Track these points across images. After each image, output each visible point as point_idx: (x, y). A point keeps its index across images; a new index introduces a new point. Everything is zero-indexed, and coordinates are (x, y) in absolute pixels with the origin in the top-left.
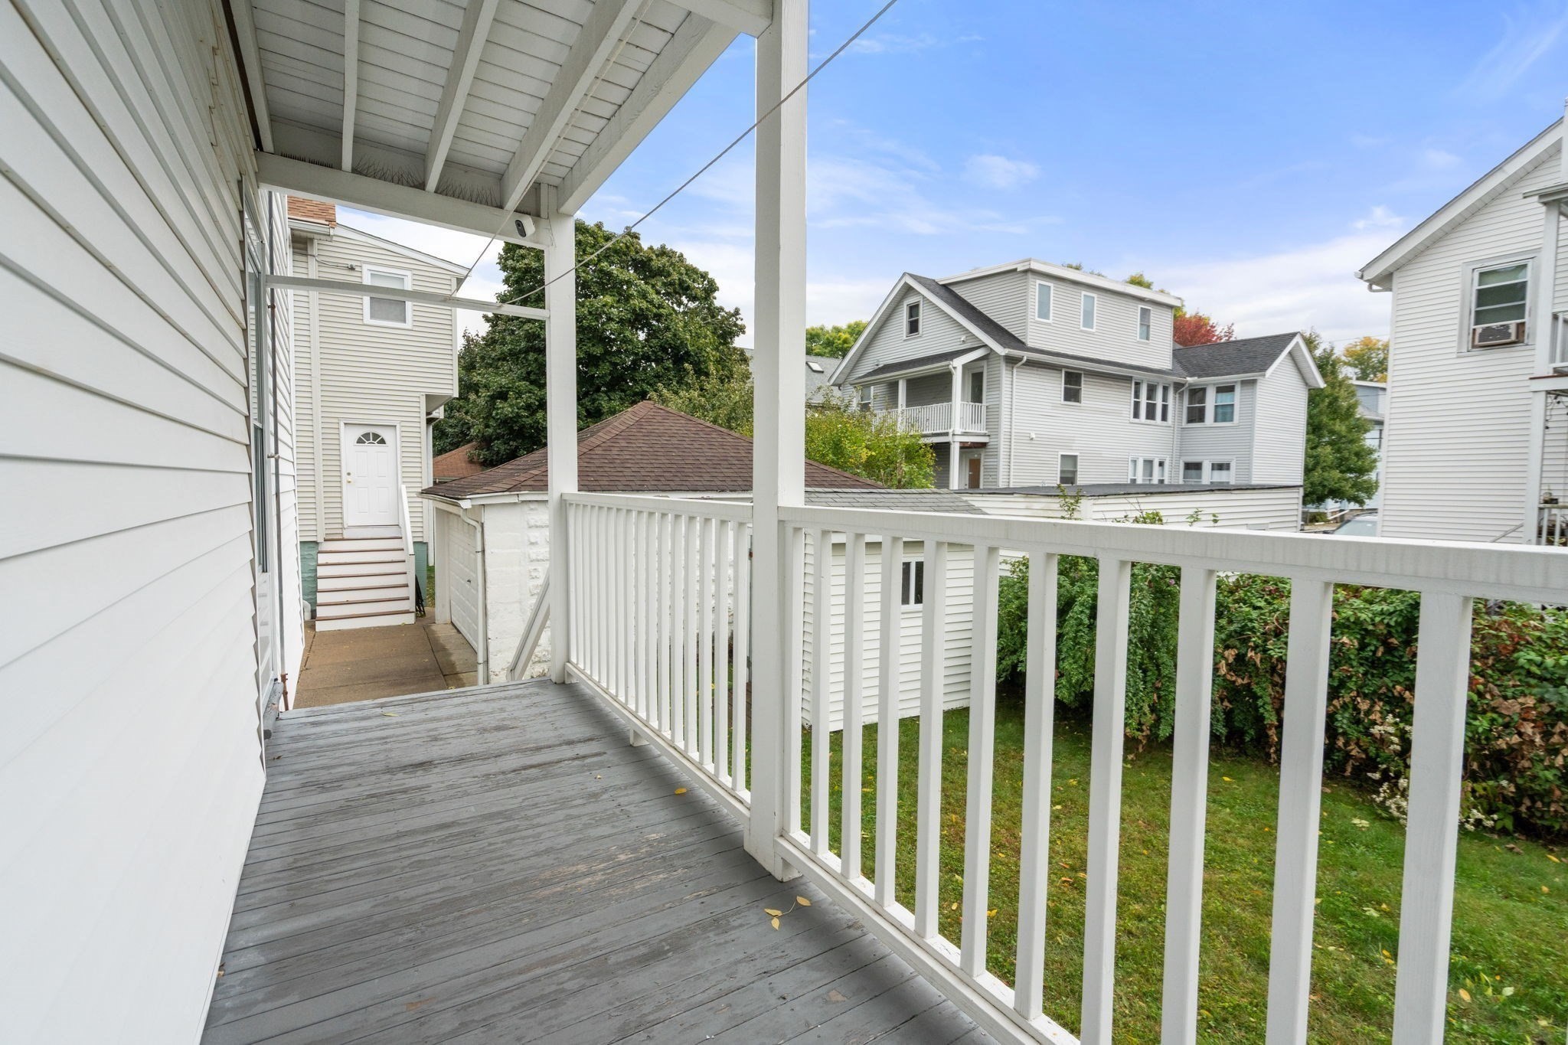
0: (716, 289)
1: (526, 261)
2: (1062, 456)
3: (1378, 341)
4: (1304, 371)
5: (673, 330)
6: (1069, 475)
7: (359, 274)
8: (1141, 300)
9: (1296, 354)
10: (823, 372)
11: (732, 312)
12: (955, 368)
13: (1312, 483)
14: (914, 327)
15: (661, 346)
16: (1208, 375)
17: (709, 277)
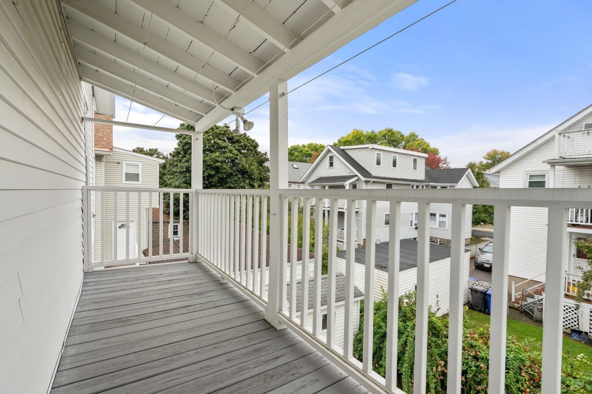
0: (258, 146)
1: (186, 140)
2: (386, 215)
3: (498, 151)
4: (471, 180)
5: (242, 164)
6: (388, 221)
7: (121, 165)
8: (414, 156)
9: (468, 175)
10: (298, 168)
11: (264, 153)
12: (346, 185)
13: (475, 218)
14: (331, 164)
15: (237, 169)
16: (437, 182)
17: (256, 141)
